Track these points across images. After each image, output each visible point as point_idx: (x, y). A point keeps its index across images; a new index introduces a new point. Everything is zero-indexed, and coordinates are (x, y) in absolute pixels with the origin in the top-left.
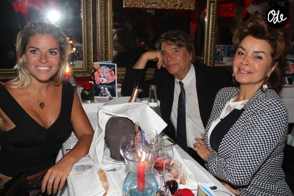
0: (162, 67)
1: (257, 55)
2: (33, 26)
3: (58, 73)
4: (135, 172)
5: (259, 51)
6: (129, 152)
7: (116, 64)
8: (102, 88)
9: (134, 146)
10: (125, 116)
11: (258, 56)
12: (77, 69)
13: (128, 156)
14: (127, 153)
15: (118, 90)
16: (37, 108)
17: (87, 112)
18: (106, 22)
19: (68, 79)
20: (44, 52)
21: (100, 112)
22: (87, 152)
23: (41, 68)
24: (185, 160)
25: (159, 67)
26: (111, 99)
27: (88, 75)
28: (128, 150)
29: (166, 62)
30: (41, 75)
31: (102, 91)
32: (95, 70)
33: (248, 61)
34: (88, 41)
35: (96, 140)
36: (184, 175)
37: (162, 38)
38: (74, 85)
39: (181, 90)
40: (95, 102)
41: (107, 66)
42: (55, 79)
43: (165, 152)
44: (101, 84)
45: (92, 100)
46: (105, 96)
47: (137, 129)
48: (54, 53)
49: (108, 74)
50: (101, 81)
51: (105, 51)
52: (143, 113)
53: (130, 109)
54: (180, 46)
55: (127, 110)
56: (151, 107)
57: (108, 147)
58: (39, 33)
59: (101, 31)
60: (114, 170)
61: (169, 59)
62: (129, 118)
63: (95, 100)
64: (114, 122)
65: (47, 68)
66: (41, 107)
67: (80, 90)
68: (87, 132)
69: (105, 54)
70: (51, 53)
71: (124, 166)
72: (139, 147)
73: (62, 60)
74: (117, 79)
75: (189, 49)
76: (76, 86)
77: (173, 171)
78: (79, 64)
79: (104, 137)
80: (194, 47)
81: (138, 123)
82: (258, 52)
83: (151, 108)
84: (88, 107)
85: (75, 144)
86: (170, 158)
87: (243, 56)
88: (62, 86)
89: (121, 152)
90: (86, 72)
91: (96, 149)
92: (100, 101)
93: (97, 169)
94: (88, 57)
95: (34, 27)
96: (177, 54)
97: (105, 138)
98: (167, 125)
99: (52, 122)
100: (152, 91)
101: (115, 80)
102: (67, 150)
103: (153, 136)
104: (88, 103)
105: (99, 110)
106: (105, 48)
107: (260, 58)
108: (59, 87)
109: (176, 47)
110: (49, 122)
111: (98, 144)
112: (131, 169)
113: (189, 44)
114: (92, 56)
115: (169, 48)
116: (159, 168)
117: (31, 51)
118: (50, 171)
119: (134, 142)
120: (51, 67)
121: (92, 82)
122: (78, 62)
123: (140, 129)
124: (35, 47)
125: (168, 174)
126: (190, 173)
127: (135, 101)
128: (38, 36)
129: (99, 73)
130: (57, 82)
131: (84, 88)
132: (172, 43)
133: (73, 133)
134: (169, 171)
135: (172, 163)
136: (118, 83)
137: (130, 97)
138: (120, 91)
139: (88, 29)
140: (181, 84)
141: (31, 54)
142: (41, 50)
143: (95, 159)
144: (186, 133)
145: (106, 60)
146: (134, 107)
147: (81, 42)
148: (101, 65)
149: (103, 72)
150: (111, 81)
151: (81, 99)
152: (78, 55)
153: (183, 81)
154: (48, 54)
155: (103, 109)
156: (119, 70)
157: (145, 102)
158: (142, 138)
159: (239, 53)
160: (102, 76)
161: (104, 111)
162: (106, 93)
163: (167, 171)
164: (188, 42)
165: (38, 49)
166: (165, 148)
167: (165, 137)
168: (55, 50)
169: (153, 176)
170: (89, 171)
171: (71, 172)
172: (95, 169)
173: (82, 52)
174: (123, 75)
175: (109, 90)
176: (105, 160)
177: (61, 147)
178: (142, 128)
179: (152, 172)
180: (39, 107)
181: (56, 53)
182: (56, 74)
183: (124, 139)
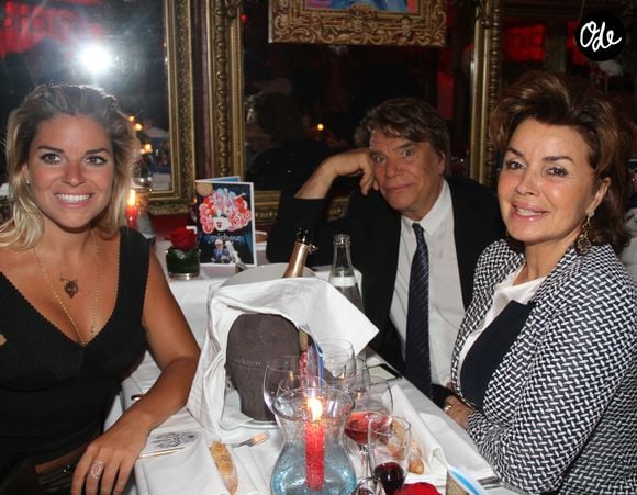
0: (371, 190)
1: (552, 166)
2: (47, 95)
3: (110, 209)
4: (299, 444)
5: (556, 155)
6: (286, 397)
7: (251, 184)
8: (219, 241)
9: (297, 384)
10: (275, 311)
11: (555, 169)
12: (155, 196)
13: (282, 408)
14: (280, 399)
15: (258, 247)
16: (60, 296)
17: (181, 302)
18: (226, 78)
19: (134, 221)
20: (74, 157)
21: (214, 301)
22: (185, 402)
23: (67, 197)
24: (422, 415)
25: (365, 191)
26: (240, 270)
27: (184, 210)
28: (281, 392)
29: (382, 180)
30: (69, 215)
31: (219, 251)
32: (202, 199)
33: (531, 184)
34: (183, 124)
35: (205, 370)
36: (419, 451)
37: (371, 118)
38: (148, 236)
39: (418, 246)
40: (202, 278)
41: (231, 187)
42: (103, 224)
43: (374, 396)
44: (215, 232)
45: (195, 273)
46: (227, 262)
47: (304, 342)
48: (98, 161)
49: (234, 209)
50: (216, 225)
51: (226, 151)
52: (319, 304)
53: (288, 294)
54: (416, 138)
55: (280, 296)
56: (339, 288)
57: (236, 388)
58: (63, 111)
59: (215, 102)
60: (250, 443)
61: (391, 173)
62: (283, 315)
63: (202, 273)
64: (248, 326)
65: (82, 198)
66: (68, 292)
67: (163, 248)
68: (182, 351)
69: (226, 158)
70: (92, 159)
71: (273, 433)
72: (310, 386)
73: (118, 179)
74: (256, 219)
75: (438, 146)
76: (154, 238)
77: (393, 440)
78: (162, 183)
79: (224, 362)
80: (448, 137)
81: (307, 328)
82: (554, 159)
83: (337, 291)
84: (186, 291)
85: (154, 381)
86: (385, 411)
87: (519, 172)
88: (118, 239)
89: (267, 398)
90: (179, 202)
91: (206, 393)
92: (213, 275)
93: (207, 443)
94: (183, 165)
95: (48, 99)
96: (409, 159)
97: (227, 366)
98: (377, 331)
99: (97, 329)
100: (339, 249)
101: (250, 222)
102: (133, 398)
103: (345, 359)
104: (185, 280)
105: (212, 297)
106: (226, 142)
107: (561, 172)
108: (111, 243)
109: (406, 142)
110: (89, 328)
111: (211, 381)
112: (291, 439)
113: (437, 132)
114: (194, 163)
115: (391, 145)
116: (356, 433)
117: (43, 158)
118: (92, 449)
119: (297, 374)
120: (91, 195)
121: (194, 228)
122: (158, 176)
123: (311, 341)
124: (53, 146)
125: (380, 448)
126: (434, 445)
127: (300, 274)
128: (59, 119)
129: (210, 207)
130: (106, 230)
131: (173, 243)
132: (398, 134)
133: (147, 354)
134: (384, 441)
135: (389, 422)
136: (257, 229)
137: (286, 265)
138: (264, 248)
139: (182, 95)
140: (418, 230)
141: (42, 163)
142: (68, 154)
143: (204, 419)
144: (428, 351)
145: (229, 172)
146: (296, 288)
147: (165, 127)
148: (215, 187)
149: (221, 205)
150: (239, 226)
151: (166, 272)
152: (159, 159)
153: (422, 223)
154: (86, 163)
155: (221, 295)
156: (258, 196)
157: (324, 274)
158: (316, 364)
159: (509, 164)
160: (219, 213)
161: (223, 299)
162: (228, 254)
163: (378, 441)
164: (436, 128)
165: (61, 151)
166: (372, 388)
167: (375, 360)
168: (101, 154)
169: (343, 454)
170: (188, 446)
171: (144, 452)
172: (203, 442)
173: (167, 152)
174: (270, 209)
175: (236, 246)
176: (227, 420)
177: (119, 389)
178: (316, 339)
179: (341, 443)
180: (64, 293)
181: (104, 161)
182: (106, 211)
183: (272, 367)
